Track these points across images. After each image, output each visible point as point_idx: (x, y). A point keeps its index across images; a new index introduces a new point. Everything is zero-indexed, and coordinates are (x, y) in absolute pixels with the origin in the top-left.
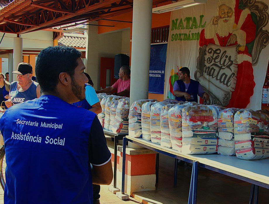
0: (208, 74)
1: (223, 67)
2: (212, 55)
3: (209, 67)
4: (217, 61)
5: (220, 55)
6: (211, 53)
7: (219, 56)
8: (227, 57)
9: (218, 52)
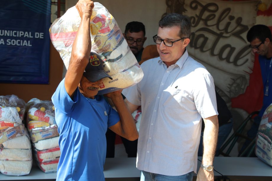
1: (225, 35)
2: (198, 12)
3: (193, 34)
4: (209, 23)
5: (217, 14)
6: (195, 8)
7: (215, 16)
8: (232, 18)
9: (212, 8)
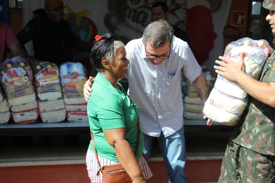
0: (135, 20)
3: (135, 10)
